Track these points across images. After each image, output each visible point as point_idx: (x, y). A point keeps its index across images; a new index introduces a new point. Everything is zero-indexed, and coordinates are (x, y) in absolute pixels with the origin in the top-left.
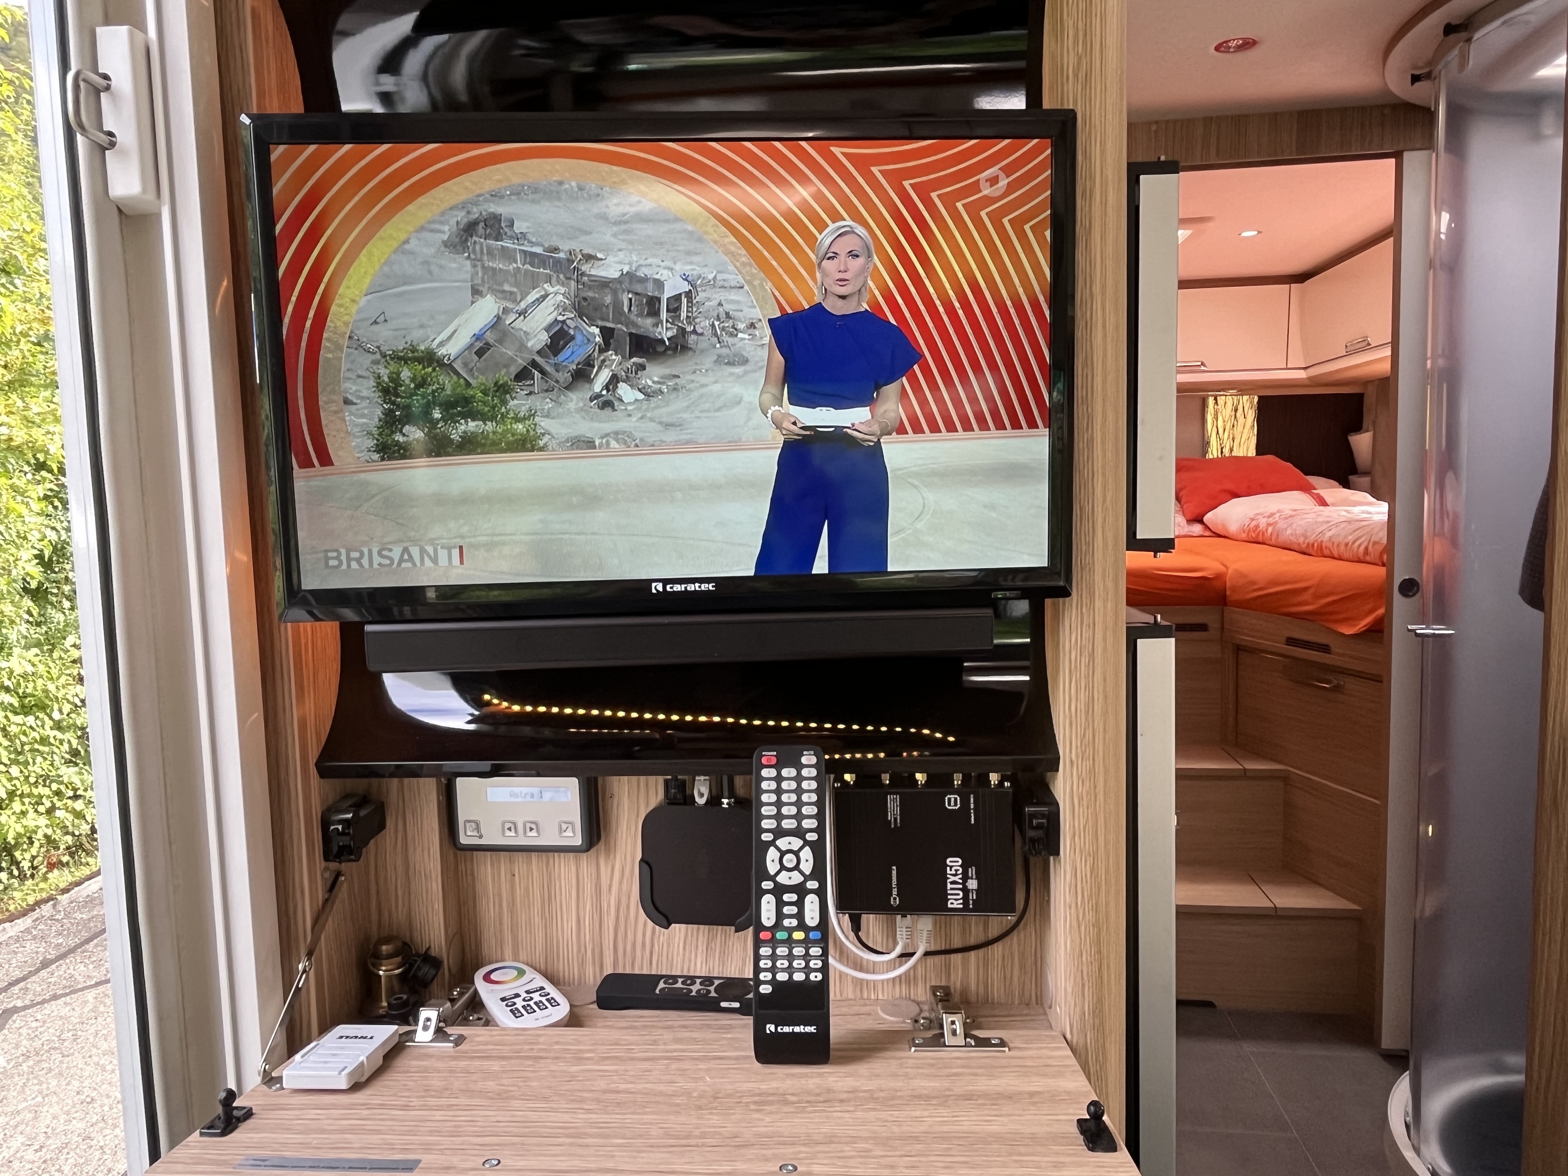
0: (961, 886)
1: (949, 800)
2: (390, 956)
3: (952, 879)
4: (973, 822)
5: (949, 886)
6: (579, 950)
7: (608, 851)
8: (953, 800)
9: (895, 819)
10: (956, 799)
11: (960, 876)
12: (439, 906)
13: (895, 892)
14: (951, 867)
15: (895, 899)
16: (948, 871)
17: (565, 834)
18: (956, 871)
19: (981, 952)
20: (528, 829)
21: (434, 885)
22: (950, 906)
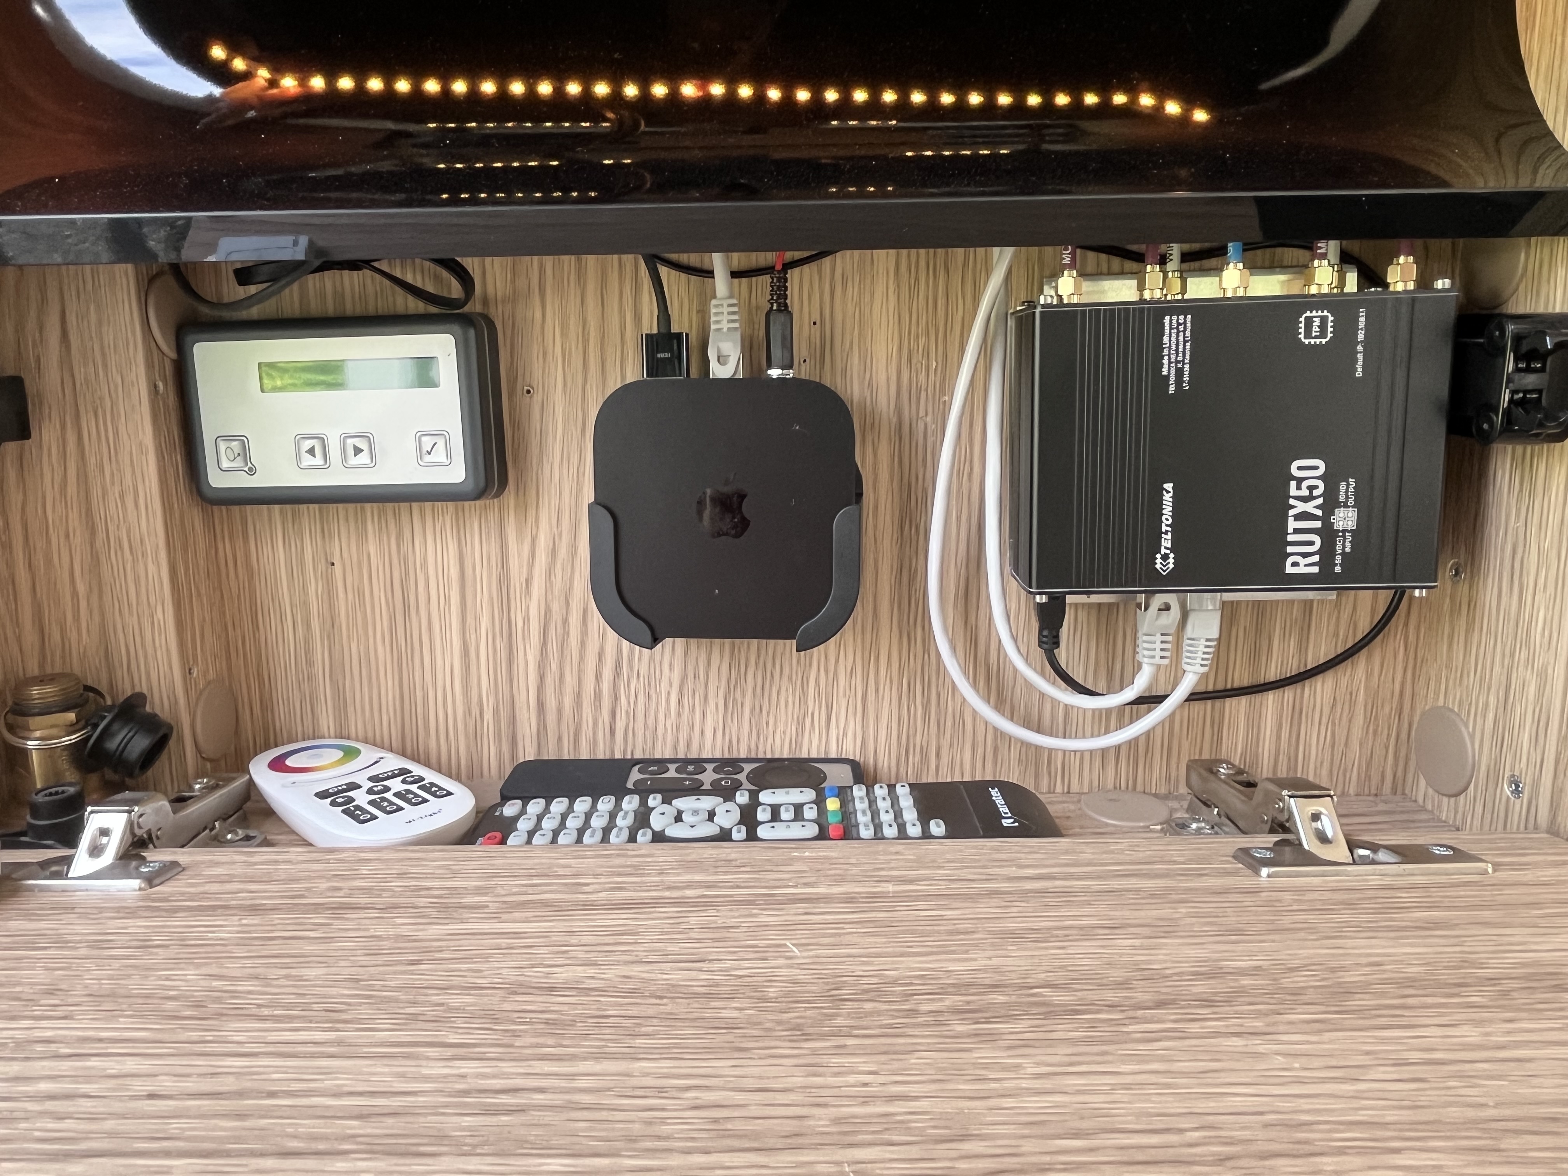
0: (1318, 524)
1: (1309, 321)
2: (46, 711)
3: (1301, 507)
4: (1359, 373)
5: (1292, 524)
6: (468, 711)
7: (523, 508)
8: (1317, 322)
9: (1179, 373)
10: (1324, 320)
11: (1320, 501)
12: (166, 615)
13: (1166, 542)
14: (1300, 481)
15: (1165, 557)
16: (1293, 491)
17: (428, 458)
18: (1311, 488)
19: (1289, 693)
20: (351, 451)
21: (151, 568)
22: (1289, 570)
